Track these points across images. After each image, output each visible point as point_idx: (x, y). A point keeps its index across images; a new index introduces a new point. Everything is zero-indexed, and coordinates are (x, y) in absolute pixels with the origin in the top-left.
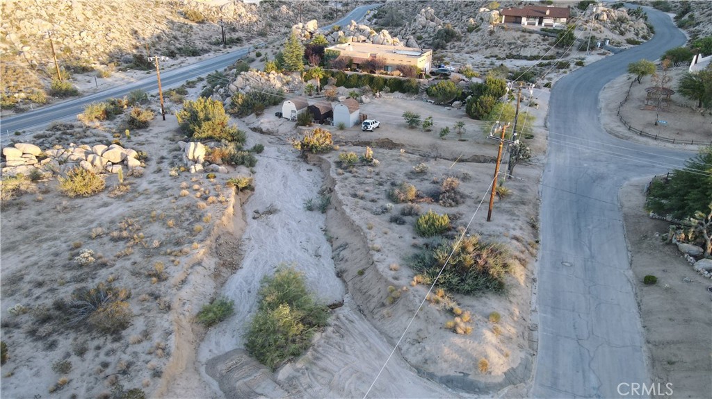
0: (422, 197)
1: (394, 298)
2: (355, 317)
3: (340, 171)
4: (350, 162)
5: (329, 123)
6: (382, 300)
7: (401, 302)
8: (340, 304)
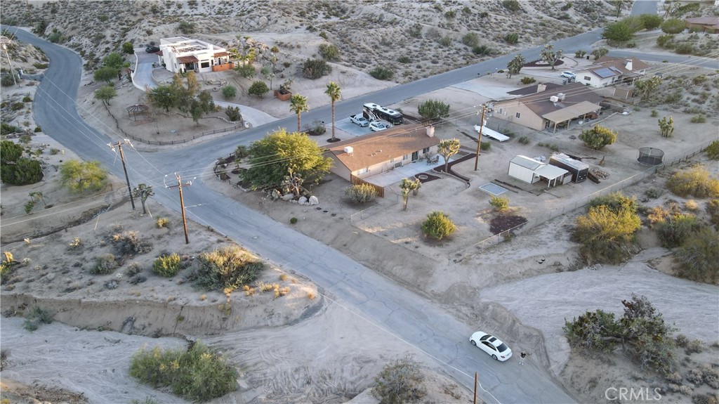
0: (119, 258)
1: (228, 310)
2: (216, 339)
6: (221, 318)
7: (235, 308)
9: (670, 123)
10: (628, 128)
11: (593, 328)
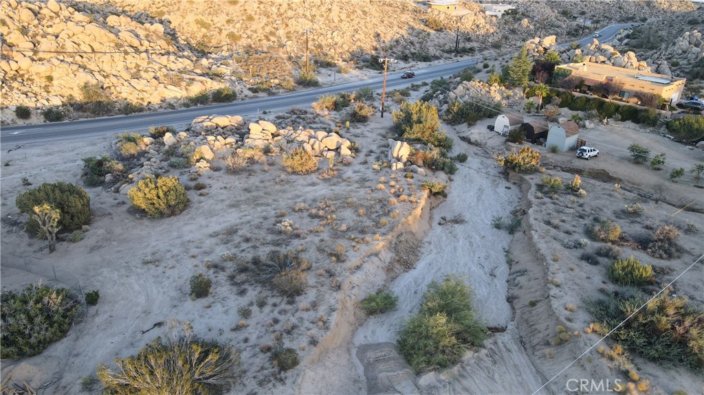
0: (627, 241)
1: (562, 340)
2: (514, 347)
3: (540, 194)
4: (552, 187)
5: (541, 144)
6: (548, 338)
7: (568, 346)
8: (503, 330)
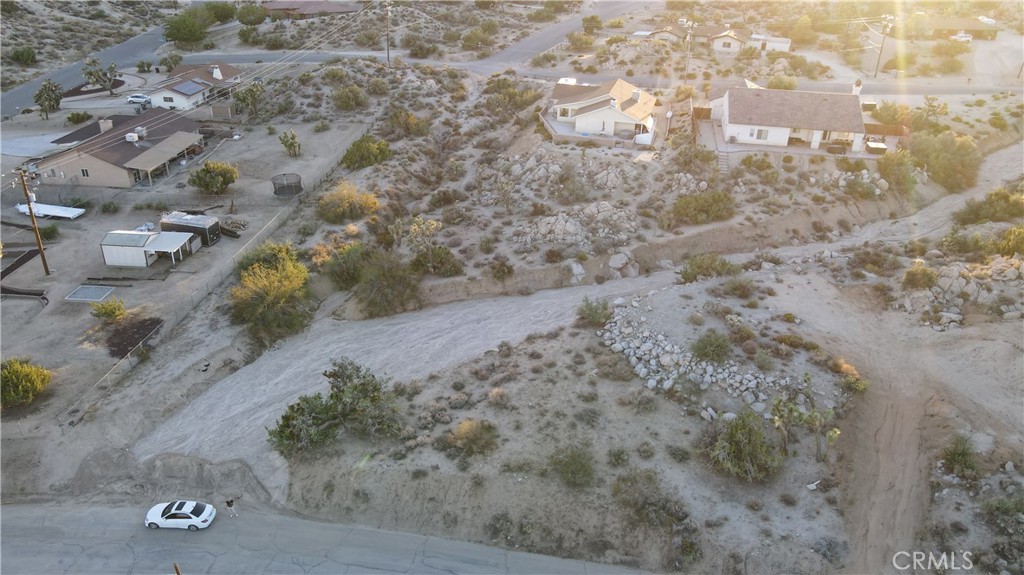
9: (293, 138)
10: (248, 156)
11: (303, 422)
